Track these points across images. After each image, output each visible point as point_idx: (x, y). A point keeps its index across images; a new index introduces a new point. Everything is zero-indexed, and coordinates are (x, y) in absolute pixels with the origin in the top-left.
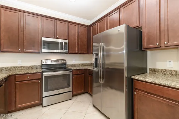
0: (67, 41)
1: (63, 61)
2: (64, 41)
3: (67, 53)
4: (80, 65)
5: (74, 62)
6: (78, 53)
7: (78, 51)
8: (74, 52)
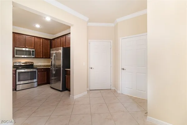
0: (34, 50)
1: (31, 63)
2: (31, 50)
3: (33, 58)
4: (44, 66)
5: (39, 63)
6: (43, 58)
7: (43, 56)
8: (39, 57)
